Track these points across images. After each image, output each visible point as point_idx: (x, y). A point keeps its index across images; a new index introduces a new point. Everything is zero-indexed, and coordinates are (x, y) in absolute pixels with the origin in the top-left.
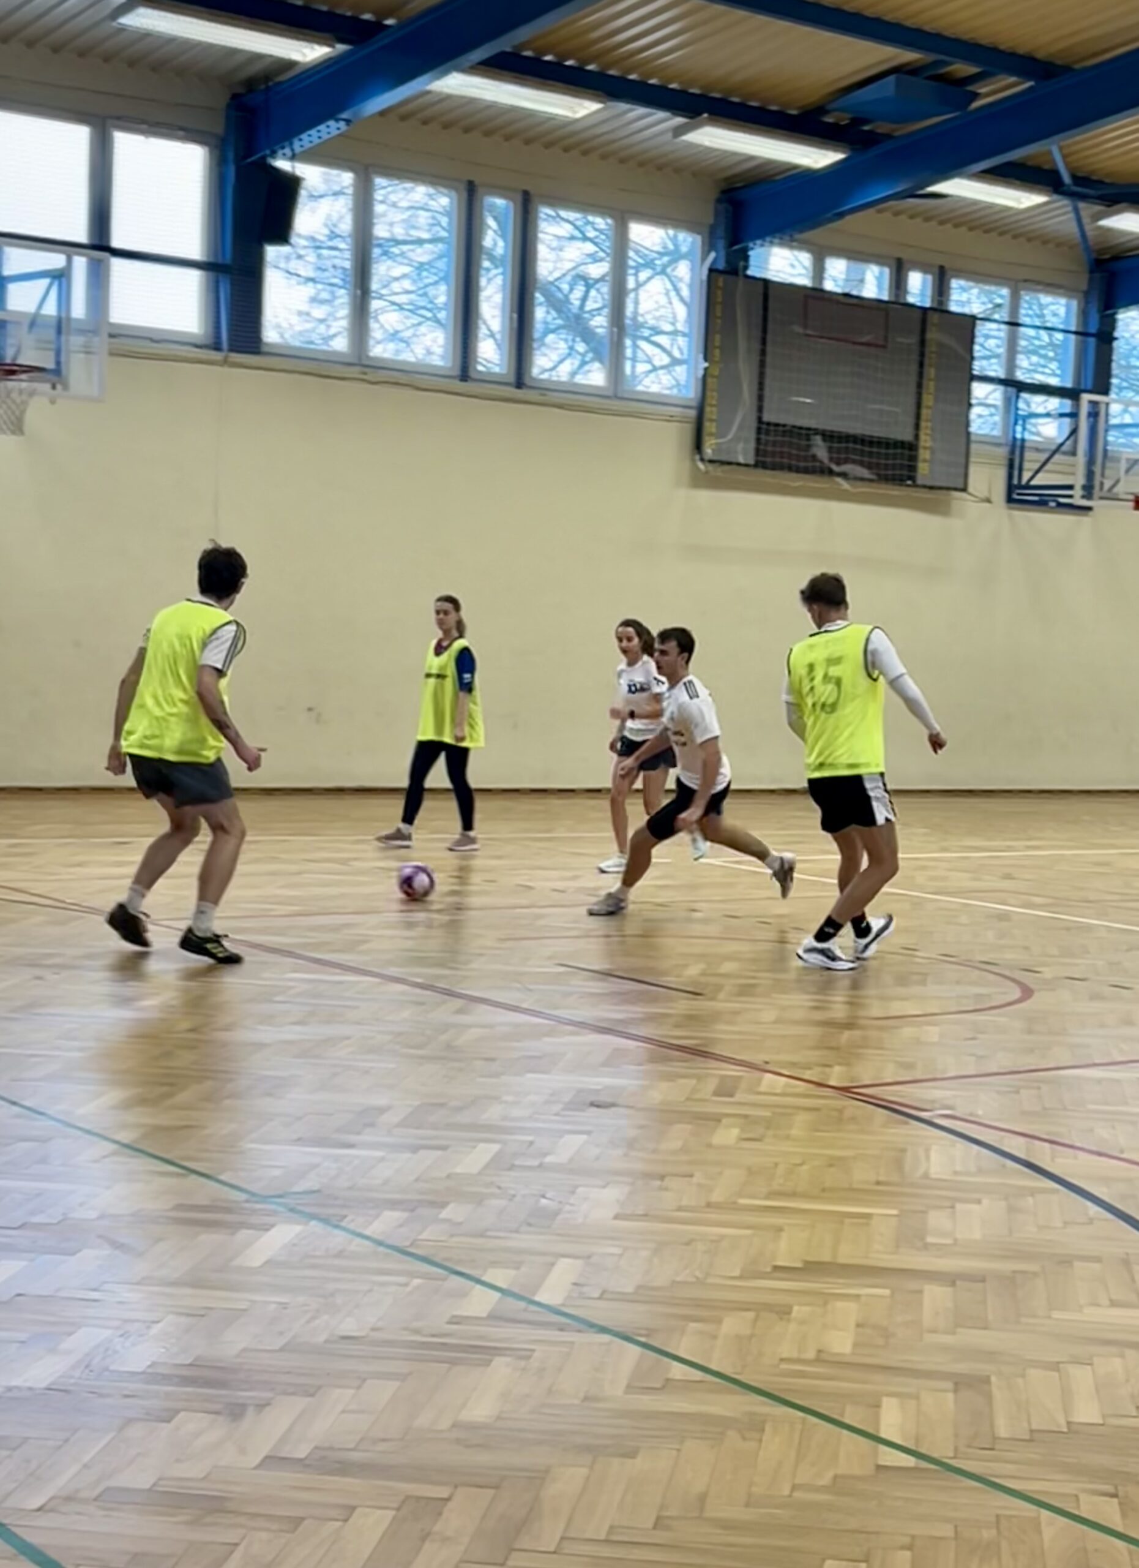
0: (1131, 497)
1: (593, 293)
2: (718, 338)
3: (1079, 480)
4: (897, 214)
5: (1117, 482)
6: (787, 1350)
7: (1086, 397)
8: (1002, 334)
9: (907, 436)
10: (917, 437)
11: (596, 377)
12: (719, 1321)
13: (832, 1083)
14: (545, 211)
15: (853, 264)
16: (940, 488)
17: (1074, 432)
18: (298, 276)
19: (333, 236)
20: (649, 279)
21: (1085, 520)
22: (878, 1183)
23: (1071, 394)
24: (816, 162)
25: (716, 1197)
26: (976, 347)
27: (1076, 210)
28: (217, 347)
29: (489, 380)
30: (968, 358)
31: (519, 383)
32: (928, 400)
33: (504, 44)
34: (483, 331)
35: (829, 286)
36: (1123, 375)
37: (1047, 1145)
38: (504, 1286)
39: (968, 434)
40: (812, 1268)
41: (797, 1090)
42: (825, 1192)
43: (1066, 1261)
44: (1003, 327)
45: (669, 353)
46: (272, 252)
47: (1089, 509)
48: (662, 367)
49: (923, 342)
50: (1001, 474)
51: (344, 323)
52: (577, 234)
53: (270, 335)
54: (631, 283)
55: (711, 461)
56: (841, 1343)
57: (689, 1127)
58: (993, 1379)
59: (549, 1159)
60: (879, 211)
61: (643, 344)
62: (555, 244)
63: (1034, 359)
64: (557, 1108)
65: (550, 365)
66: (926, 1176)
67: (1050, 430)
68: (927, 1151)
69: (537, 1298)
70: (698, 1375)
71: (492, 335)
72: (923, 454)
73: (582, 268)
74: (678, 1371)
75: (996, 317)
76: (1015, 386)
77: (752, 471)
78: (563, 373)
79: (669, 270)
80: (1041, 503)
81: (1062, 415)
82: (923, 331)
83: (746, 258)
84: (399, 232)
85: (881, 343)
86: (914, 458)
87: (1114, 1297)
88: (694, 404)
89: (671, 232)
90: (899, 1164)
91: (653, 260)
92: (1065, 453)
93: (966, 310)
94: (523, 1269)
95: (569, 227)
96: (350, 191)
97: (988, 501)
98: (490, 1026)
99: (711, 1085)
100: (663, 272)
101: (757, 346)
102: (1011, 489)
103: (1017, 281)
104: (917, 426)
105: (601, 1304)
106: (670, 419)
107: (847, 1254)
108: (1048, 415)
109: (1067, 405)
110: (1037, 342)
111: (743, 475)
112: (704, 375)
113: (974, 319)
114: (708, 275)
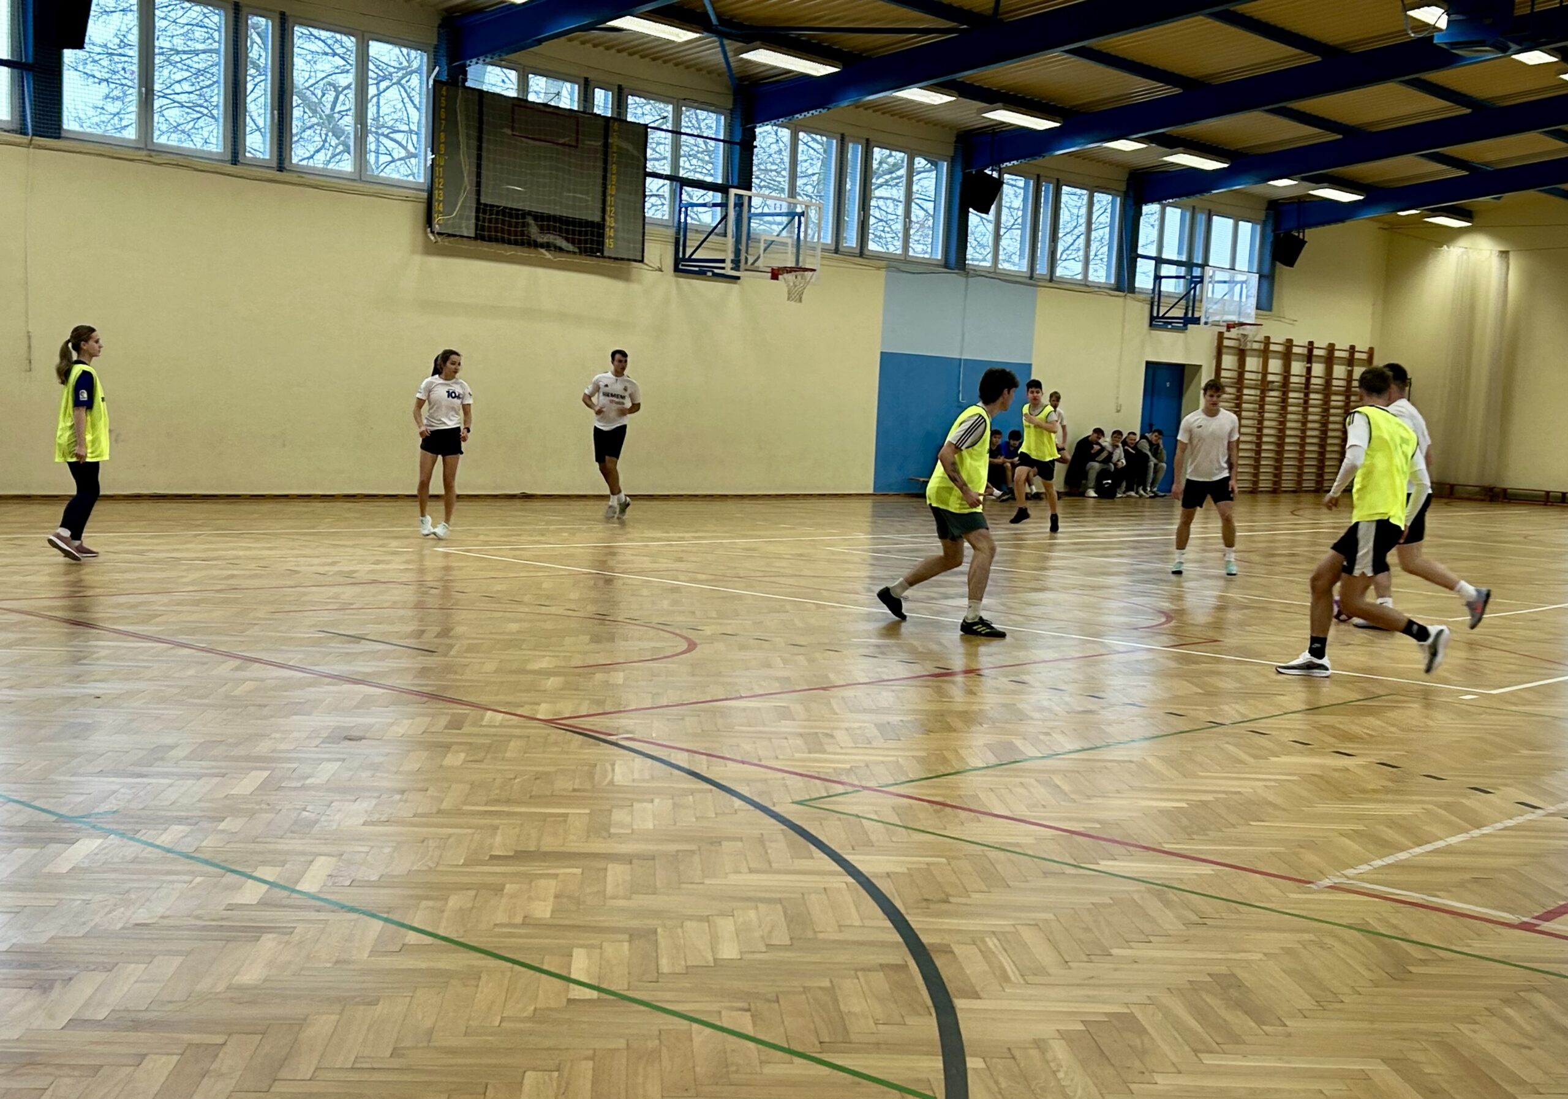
0: (769, 270)
1: (342, 97)
2: (442, 135)
3: (730, 256)
4: (583, 43)
5: (758, 258)
6: (501, 917)
7: (733, 192)
8: (669, 141)
9: (597, 218)
10: (604, 219)
11: (346, 165)
12: (446, 899)
13: (539, 717)
14: (298, 30)
15: (550, 81)
16: (622, 259)
17: (724, 218)
18: (94, 77)
19: (123, 44)
20: (388, 88)
21: (735, 287)
22: (574, 790)
23: (722, 189)
25: (445, 806)
26: (649, 151)
27: (722, 46)
28: (23, 132)
29: (255, 164)
30: (642, 159)
31: (281, 168)
32: (611, 190)
34: (250, 125)
35: (532, 98)
36: (762, 177)
37: (704, 757)
38: (271, 880)
39: (644, 217)
40: (521, 856)
41: (510, 723)
42: (534, 799)
43: (716, 842)
44: (670, 135)
45: (405, 148)
46: (69, 55)
47: (738, 278)
48: (400, 159)
49: (606, 145)
50: (671, 249)
51: (134, 116)
52: (327, 50)
53: (69, 123)
54: (372, 90)
55: (439, 234)
56: (543, 910)
57: (426, 753)
58: (659, 930)
59: (308, 781)
60: (570, 40)
61: (383, 139)
62: (309, 57)
63: (694, 161)
64: (317, 741)
65: (308, 155)
66: (612, 783)
67: (708, 218)
68: (613, 765)
69: (298, 888)
70: (428, 940)
71: (259, 129)
72: (609, 232)
73: (334, 77)
74: (412, 937)
75: (664, 127)
76: (679, 182)
77: (473, 242)
78: (319, 161)
79: (403, 82)
80: (701, 273)
81: (715, 205)
82: (606, 137)
83: (465, 73)
84: (178, 43)
85: (574, 144)
86: (602, 235)
87: (751, 866)
88: (426, 188)
89: (405, 50)
90: (591, 775)
91: (391, 74)
92: (717, 235)
93: (642, 121)
94: (287, 866)
95: (322, 45)
96: (135, 8)
97: (660, 270)
98: (262, 680)
99: (443, 721)
100: (398, 83)
101: (474, 143)
102: (677, 261)
103: (678, 100)
104: (604, 211)
105: (350, 890)
106: (407, 199)
107: (550, 843)
108: (704, 205)
109: (718, 197)
110: (696, 148)
111: (466, 245)
112: (432, 165)
113: (646, 126)
114: (434, 85)
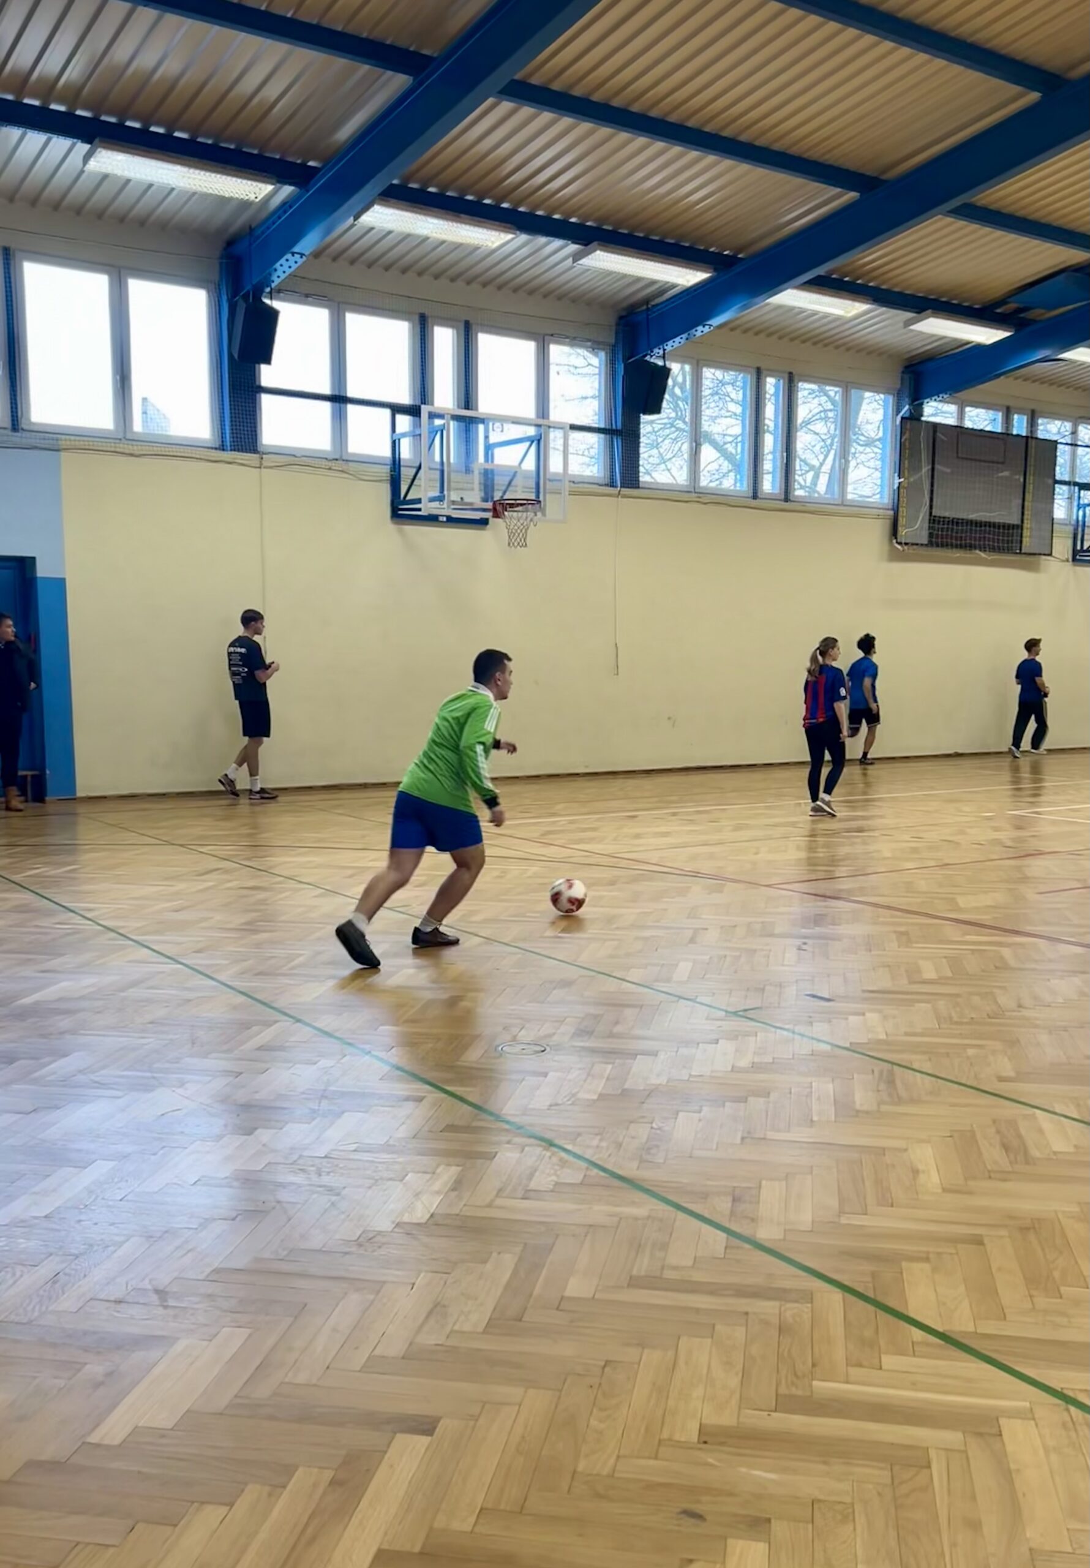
2: (906, 459)
8: (1069, 453)
9: (1017, 521)
10: (1022, 521)
14: (800, 385)
15: (980, 410)
16: (1034, 554)
26: (1057, 463)
28: (614, 485)
29: (768, 497)
30: (1053, 469)
31: (787, 499)
32: (1028, 497)
35: (967, 425)
39: (1053, 519)
44: (1070, 448)
46: (644, 420)
49: (1026, 459)
50: (1071, 543)
53: (644, 478)
55: (904, 544)
72: (1026, 533)
75: (1066, 441)
76: (1077, 486)
77: (926, 548)
82: (1026, 452)
83: (922, 410)
85: (1001, 460)
86: (1021, 535)
88: (890, 507)
89: (877, 395)
93: (1047, 437)
96: (691, 376)
97: (1063, 561)
101: (929, 466)
102: (1075, 552)
103: (1075, 418)
104: (1023, 514)
106: (878, 517)
111: (923, 551)
112: (899, 488)
113: (1056, 442)
114: (901, 422)
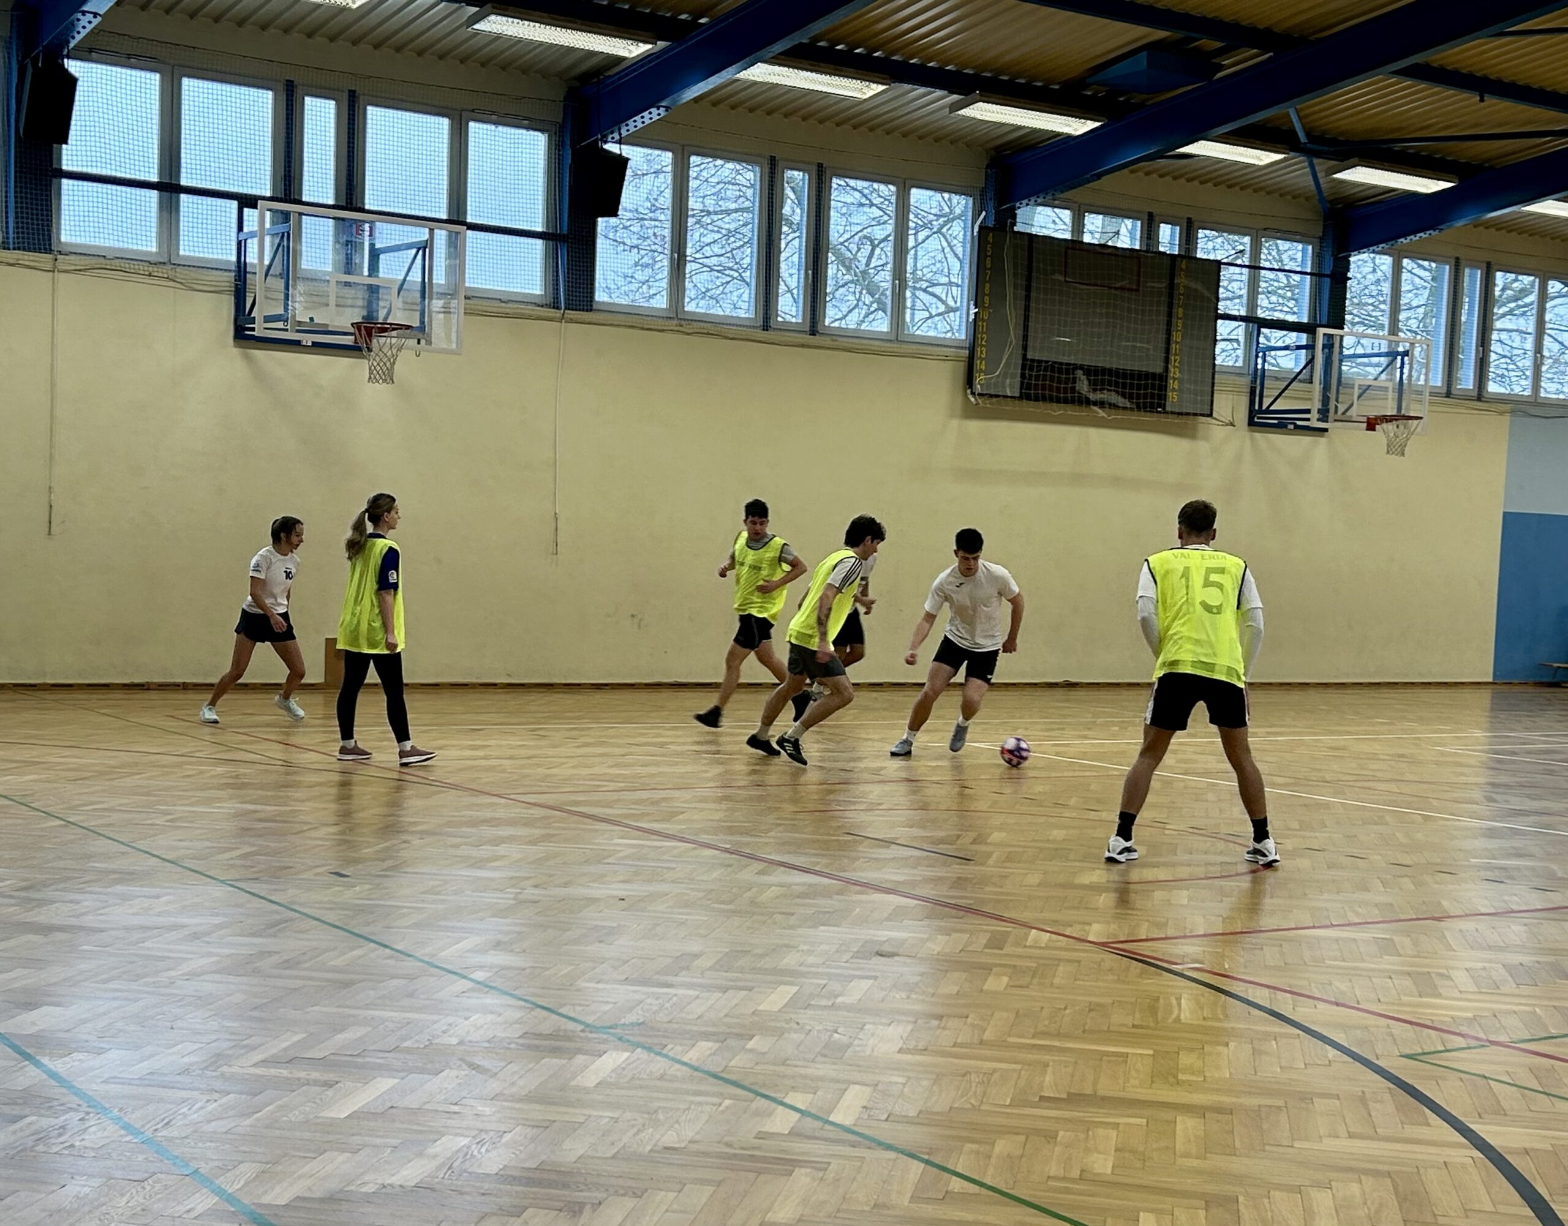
0: (1365, 419)
1: (878, 251)
2: (987, 286)
3: (1316, 405)
4: (1147, 174)
5: (1352, 405)
6: (1054, 1170)
7: (1321, 331)
8: (1245, 278)
9: (1159, 370)
10: (1167, 369)
11: (881, 324)
12: (993, 1144)
13: (1091, 938)
14: (836, 182)
15: (1108, 219)
16: (1188, 414)
17: (1310, 362)
18: (624, 244)
19: (654, 209)
20: (928, 237)
21: (1322, 441)
22: (1134, 1026)
23: (1308, 328)
24: (1076, 130)
25: (988, 1035)
26: (1221, 290)
27: (1312, 166)
28: (556, 306)
29: (787, 328)
30: (1214, 300)
31: (814, 331)
32: (1177, 336)
33: (801, 37)
34: (782, 288)
35: (1087, 238)
36: (1355, 312)
37: (1289, 995)
38: (803, 1108)
39: (1214, 365)
40: (1075, 1099)
41: (1059, 944)
42: (1088, 1034)
43: (1306, 1098)
44: (1245, 271)
45: (944, 302)
46: (602, 223)
47: (1326, 430)
48: (939, 315)
49: (1172, 286)
50: (1244, 401)
51: (664, 284)
52: (864, 201)
53: (600, 296)
54: (911, 243)
55: (979, 394)
56: (1103, 1164)
57: (964, 975)
58: (1241, 1199)
59: (840, 1000)
60: (1132, 172)
61: (919, 293)
62: (844, 210)
63: (1274, 299)
64: (846, 957)
65: (840, 315)
66: (1178, 1020)
67: (1289, 362)
68: (1179, 1000)
69: (831, 1119)
70: (973, 1188)
71: (790, 291)
72: (1173, 384)
73: (869, 230)
74: (956, 1184)
75: (1239, 262)
76: (1255, 323)
77: (1017, 402)
78: (851, 322)
79: (944, 230)
80: (1281, 426)
81: (1299, 348)
82: (1172, 277)
83: (1014, 217)
84: (710, 203)
85: (1134, 287)
86: (1164, 388)
87: (1351, 1130)
88: (967, 345)
89: (946, 195)
90: (1153, 1009)
91: (930, 222)
92: (1300, 381)
93: (1212, 257)
94: (819, 1093)
95: (857, 195)
96: (669, 168)
97: (1232, 425)
98: (789, 886)
99: (983, 939)
100: (939, 231)
101: (1022, 293)
102: (1253, 413)
103: (1258, 230)
104: (1167, 360)
105: (885, 1125)
106: (946, 358)
107: (1106, 1087)
108: (1286, 348)
109: (1303, 338)
110: (1276, 284)
111: (1009, 406)
112: (975, 320)
113: (1218, 264)
114: (979, 232)
